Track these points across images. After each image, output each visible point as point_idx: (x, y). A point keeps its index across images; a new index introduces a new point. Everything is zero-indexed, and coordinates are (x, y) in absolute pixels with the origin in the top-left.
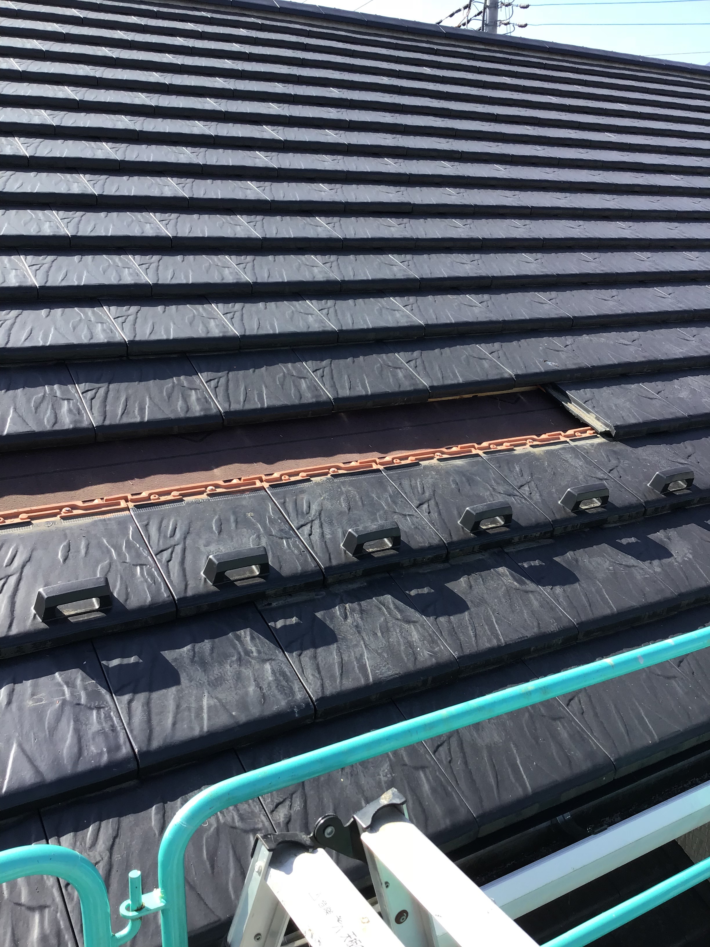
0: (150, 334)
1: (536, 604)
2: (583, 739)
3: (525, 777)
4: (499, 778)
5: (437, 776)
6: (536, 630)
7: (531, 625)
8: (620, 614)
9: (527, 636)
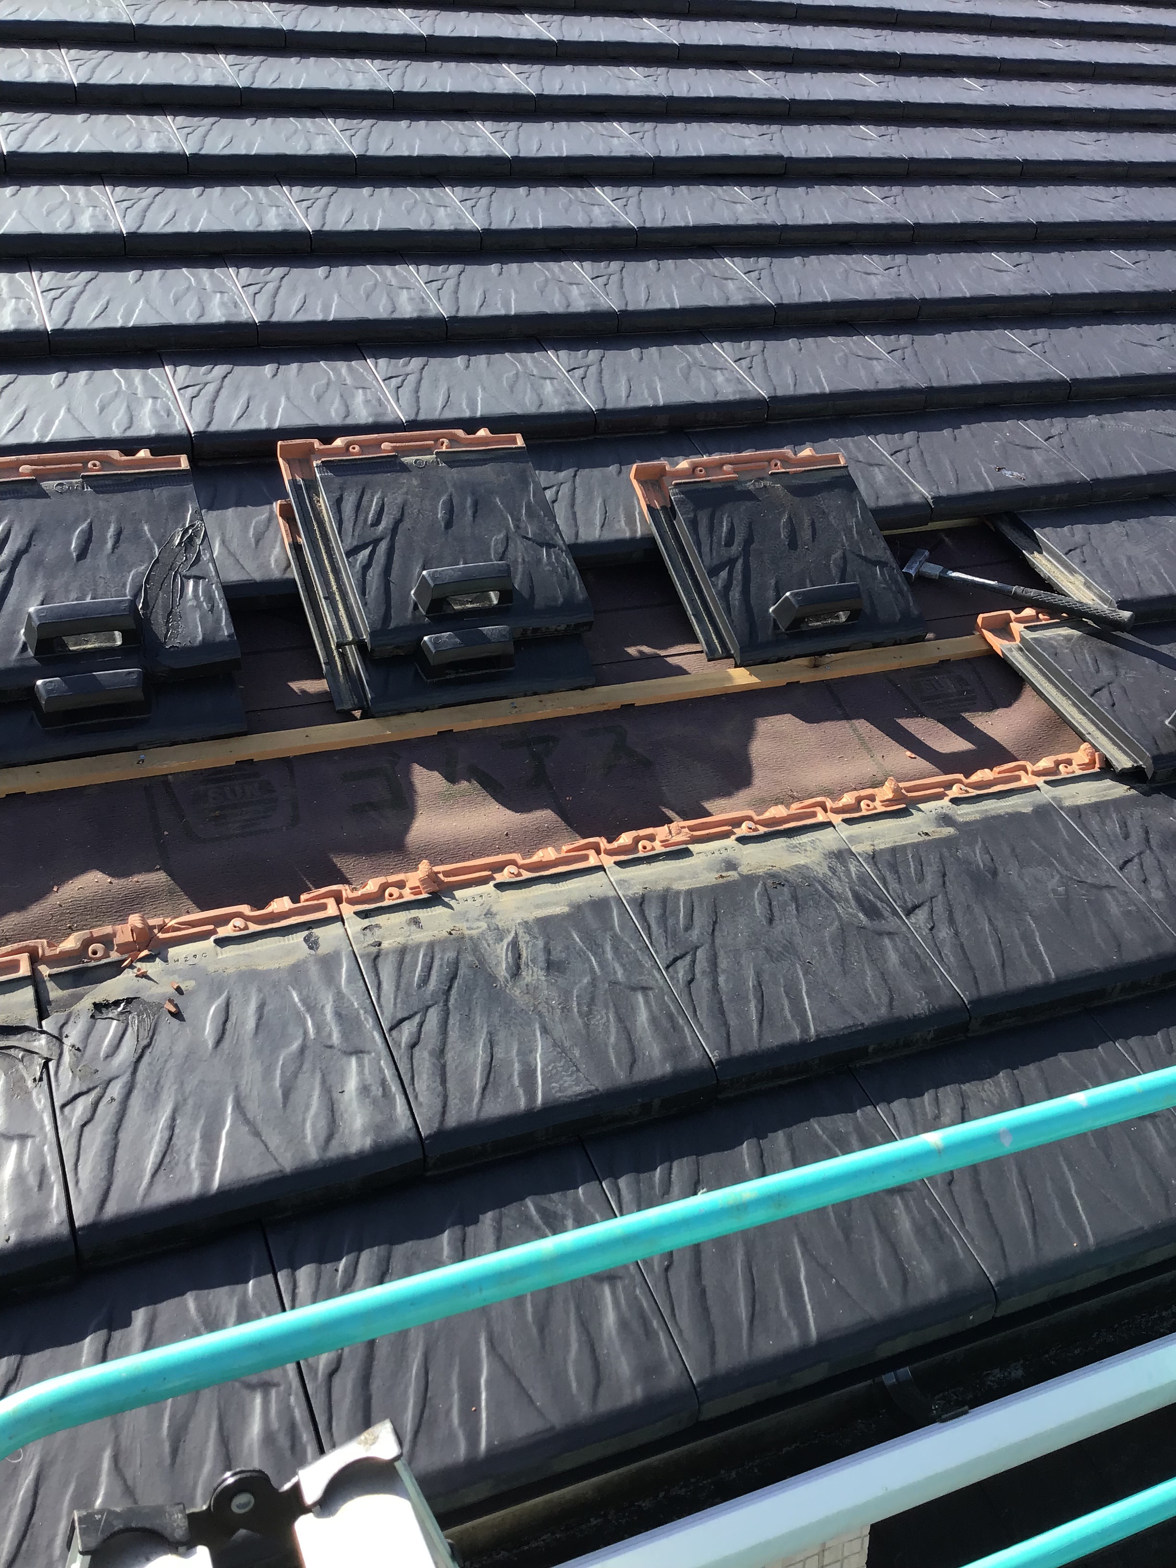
0: (239, 418)
1: (893, 958)
2: (942, 1236)
3: (809, 1307)
4: (757, 1307)
5: (636, 1298)
6: (883, 1011)
7: (876, 1001)
8: (1061, 983)
9: (862, 1024)
